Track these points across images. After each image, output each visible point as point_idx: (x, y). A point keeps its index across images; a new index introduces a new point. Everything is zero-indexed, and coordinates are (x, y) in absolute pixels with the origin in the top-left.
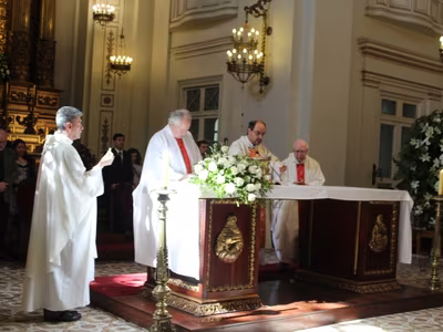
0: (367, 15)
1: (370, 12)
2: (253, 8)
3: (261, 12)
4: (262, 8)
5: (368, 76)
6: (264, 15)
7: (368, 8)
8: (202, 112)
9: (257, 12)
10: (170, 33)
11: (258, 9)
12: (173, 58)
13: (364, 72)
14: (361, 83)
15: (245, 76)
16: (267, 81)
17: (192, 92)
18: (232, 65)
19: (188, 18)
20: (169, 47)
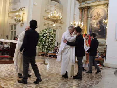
1: (46, 11)
2: (21, 9)
5: (45, 24)
6: (23, 11)
8: (14, 30)
10: (9, 14)
12: (9, 19)
14: (43, 25)
15: (18, 22)
16: (23, 24)
17: (12, 26)
18: (15, 20)
19: (11, 11)
20: (8, 17)
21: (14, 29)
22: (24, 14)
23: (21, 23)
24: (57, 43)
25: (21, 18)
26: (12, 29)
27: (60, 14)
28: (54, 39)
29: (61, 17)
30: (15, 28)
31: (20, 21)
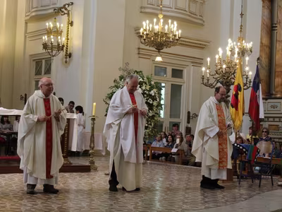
0: (141, 12)
1: (143, 10)
2: (60, 9)
3: (66, 12)
4: (66, 9)
5: (142, 52)
6: (68, 14)
7: (141, 8)
8: (43, 75)
9: (62, 12)
10: (26, 23)
11: (63, 10)
12: (28, 39)
13: (139, 49)
14: (137, 56)
15: (54, 52)
16: (70, 55)
17: (38, 63)
18: (45, 46)
19: (34, 14)
20: (26, 32)
21: (45, 74)
22: (72, 24)
23: (62, 54)
24: (189, 113)
25: (62, 40)
26: (38, 72)
27: (175, 23)
28: (155, 103)
29: (180, 31)
30: (48, 71)
31: (60, 48)
